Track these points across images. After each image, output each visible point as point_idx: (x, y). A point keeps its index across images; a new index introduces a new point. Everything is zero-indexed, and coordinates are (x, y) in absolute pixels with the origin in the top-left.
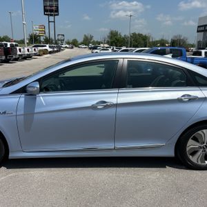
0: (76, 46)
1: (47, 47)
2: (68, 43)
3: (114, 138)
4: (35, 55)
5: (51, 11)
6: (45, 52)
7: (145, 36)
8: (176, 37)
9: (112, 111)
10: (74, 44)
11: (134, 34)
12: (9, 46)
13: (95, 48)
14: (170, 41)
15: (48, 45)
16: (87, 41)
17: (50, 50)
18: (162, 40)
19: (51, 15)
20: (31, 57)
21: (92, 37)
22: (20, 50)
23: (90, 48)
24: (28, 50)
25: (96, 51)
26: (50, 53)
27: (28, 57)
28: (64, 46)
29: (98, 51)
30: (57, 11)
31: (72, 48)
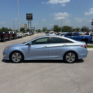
0: (40, 32)
1: (28, 33)
2: (36, 31)
3: (48, 55)
4: (24, 36)
5: (29, 18)
6: (27, 35)
7: (70, 27)
8: (84, 27)
9: (47, 49)
10: (39, 31)
11: (65, 26)
12: (13, 33)
13: (48, 33)
14: (81, 29)
15: (28, 32)
16: (44, 30)
17: (29, 34)
18: (77, 28)
19: (29, 20)
20: (22, 37)
21: (46, 28)
22: (18, 34)
23: (46, 33)
24: (21, 34)
25: (48, 34)
26: (29, 35)
27: (21, 37)
28: (35, 32)
29: (49, 34)
30: (32, 18)
31: (38, 33)
